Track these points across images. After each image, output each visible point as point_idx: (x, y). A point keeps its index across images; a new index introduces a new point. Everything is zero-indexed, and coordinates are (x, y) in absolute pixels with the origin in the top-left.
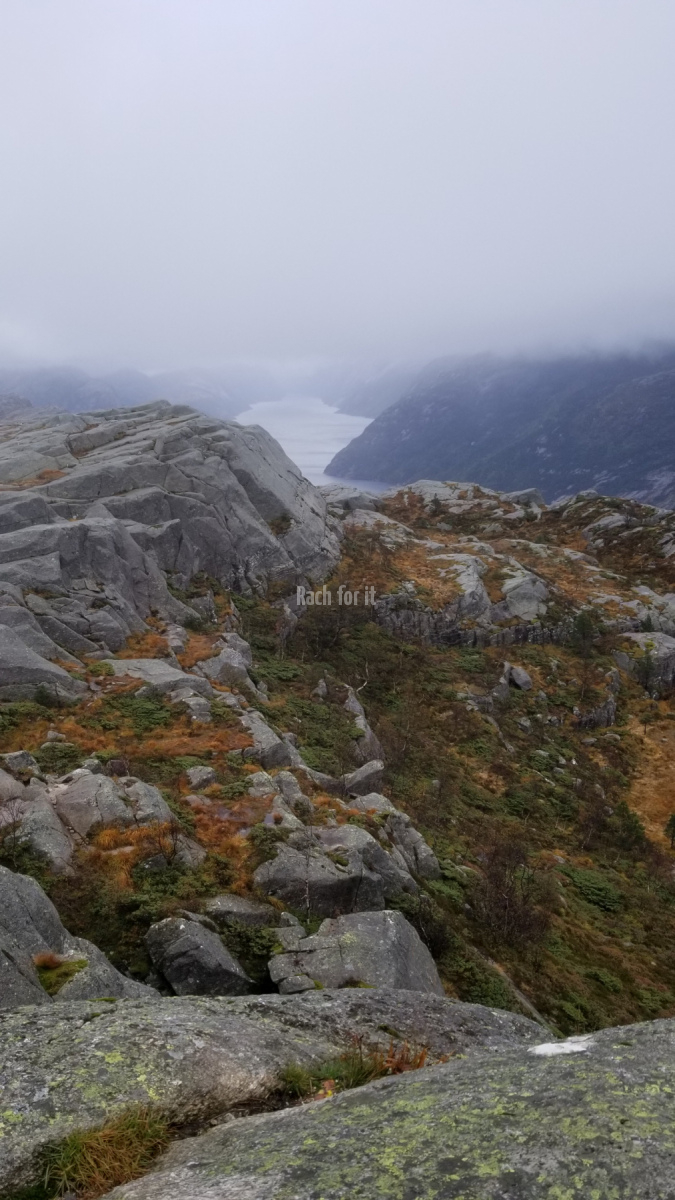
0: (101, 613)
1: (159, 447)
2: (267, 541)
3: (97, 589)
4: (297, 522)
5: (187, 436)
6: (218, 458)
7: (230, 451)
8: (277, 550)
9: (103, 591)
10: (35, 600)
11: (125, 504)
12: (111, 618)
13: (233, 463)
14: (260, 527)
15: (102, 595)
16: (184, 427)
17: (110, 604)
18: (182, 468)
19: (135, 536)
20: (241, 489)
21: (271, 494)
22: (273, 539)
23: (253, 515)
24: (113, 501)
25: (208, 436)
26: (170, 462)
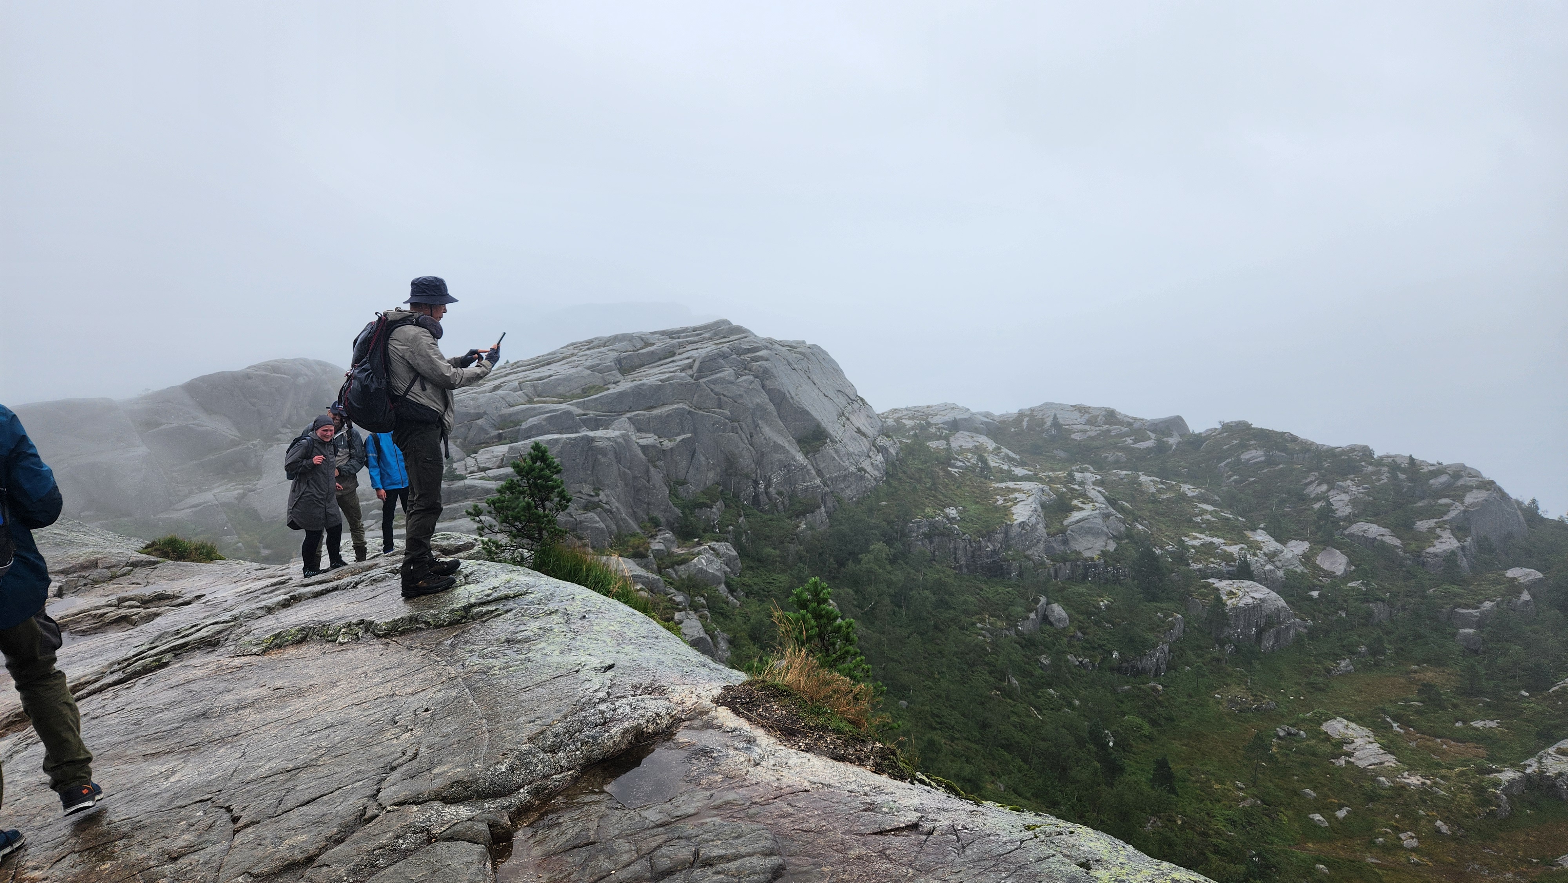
0: (591, 515)
1: (696, 366)
2: (792, 459)
3: (592, 493)
4: (832, 441)
5: (724, 356)
6: (751, 377)
7: (766, 372)
8: (803, 468)
11: (649, 418)
12: (598, 519)
13: (767, 383)
14: (787, 445)
15: (596, 499)
16: (725, 348)
18: (712, 386)
19: (644, 448)
20: (771, 408)
21: (808, 414)
22: (800, 458)
23: (781, 433)
24: (637, 415)
25: (747, 357)
26: (701, 381)
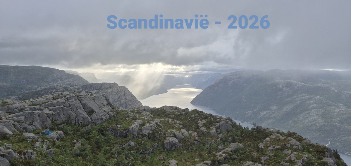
2: (85, 116)
4: (96, 113)
6: (78, 101)
7: (82, 99)
8: (87, 118)
9: (32, 122)
10: (16, 123)
11: (53, 108)
13: (82, 102)
14: (84, 113)
17: (33, 125)
18: (69, 102)
20: (82, 106)
21: (91, 107)
22: (87, 116)
23: (83, 111)
24: (51, 108)
26: (67, 101)
